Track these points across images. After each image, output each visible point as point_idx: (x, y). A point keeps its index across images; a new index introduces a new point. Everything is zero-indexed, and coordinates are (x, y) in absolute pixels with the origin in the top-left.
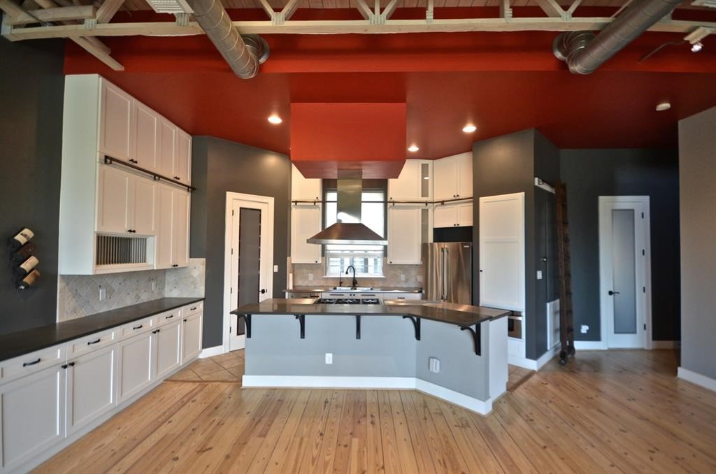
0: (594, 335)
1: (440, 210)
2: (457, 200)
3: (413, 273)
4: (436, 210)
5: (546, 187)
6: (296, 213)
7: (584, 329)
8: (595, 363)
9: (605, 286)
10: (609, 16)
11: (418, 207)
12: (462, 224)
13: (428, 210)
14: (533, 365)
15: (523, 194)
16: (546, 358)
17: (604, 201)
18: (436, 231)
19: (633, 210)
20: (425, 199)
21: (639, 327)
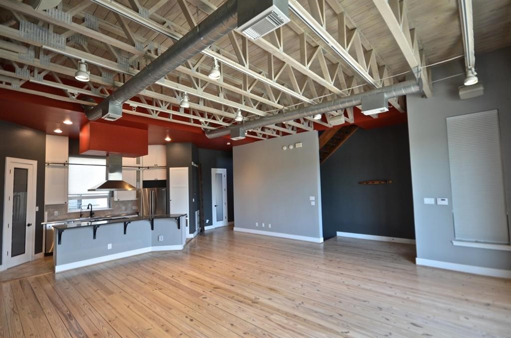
0: (211, 223)
1: (146, 172)
2: (156, 167)
3: (130, 205)
4: (144, 171)
5: (195, 165)
6: (48, 171)
7: (207, 221)
8: (211, 234)
9: (214, 203)
10: (215, 127)
11: (135, 170)
12: (159, 179)
13: (140, 171)
14: (192, 236)
15: (188, 168)
16: (196, 233)
17: (213, 170)
18: (144, 182)
19: (221, 174)
20: (138, 165)
21: (224, 218)
